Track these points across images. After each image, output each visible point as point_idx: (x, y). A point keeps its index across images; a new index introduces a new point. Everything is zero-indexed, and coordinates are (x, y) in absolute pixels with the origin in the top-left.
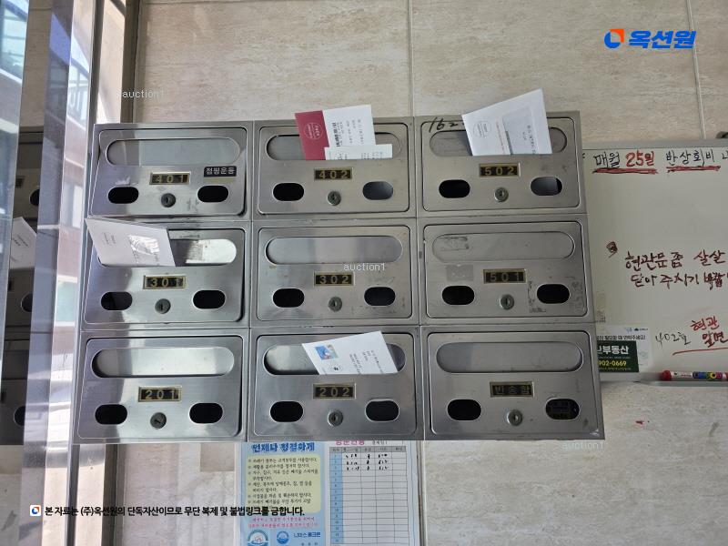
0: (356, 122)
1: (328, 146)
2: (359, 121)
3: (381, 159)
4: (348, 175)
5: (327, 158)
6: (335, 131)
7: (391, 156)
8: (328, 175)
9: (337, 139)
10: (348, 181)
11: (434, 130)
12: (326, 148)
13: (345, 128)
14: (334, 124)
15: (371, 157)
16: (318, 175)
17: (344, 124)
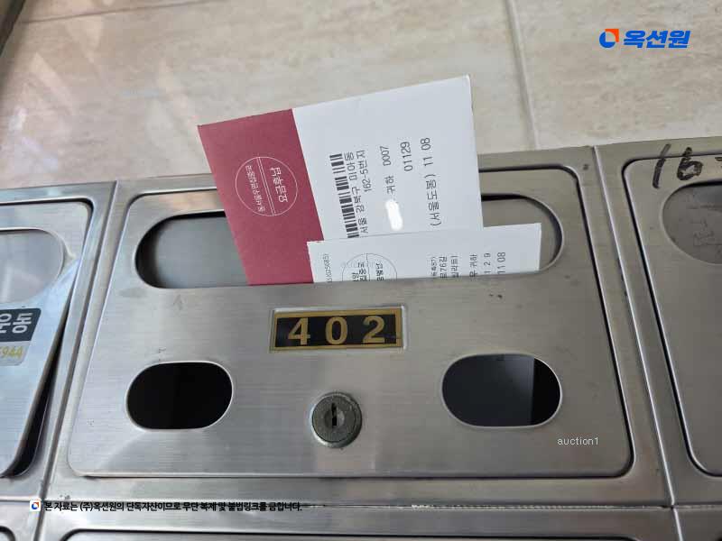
0: (415, 146)
1: (319, 236)
2: (425, 143)
3: (500, 277)
4: (389, 331)
5: (318, 276)
6: (342, 185)
7: (534, 265)
8: (319, 331)
9: (348, 212)
10: (389, 351)
11: (670, 181)
12: (311, 245)
13: (376, 172)
14: (337, 162)
15: (464, 269)
16: (285, 332)
17: (373, 158)
